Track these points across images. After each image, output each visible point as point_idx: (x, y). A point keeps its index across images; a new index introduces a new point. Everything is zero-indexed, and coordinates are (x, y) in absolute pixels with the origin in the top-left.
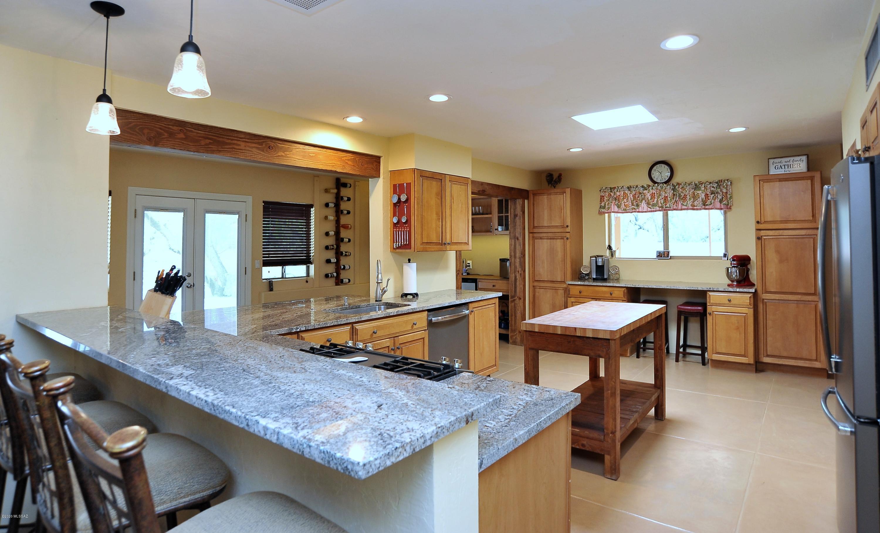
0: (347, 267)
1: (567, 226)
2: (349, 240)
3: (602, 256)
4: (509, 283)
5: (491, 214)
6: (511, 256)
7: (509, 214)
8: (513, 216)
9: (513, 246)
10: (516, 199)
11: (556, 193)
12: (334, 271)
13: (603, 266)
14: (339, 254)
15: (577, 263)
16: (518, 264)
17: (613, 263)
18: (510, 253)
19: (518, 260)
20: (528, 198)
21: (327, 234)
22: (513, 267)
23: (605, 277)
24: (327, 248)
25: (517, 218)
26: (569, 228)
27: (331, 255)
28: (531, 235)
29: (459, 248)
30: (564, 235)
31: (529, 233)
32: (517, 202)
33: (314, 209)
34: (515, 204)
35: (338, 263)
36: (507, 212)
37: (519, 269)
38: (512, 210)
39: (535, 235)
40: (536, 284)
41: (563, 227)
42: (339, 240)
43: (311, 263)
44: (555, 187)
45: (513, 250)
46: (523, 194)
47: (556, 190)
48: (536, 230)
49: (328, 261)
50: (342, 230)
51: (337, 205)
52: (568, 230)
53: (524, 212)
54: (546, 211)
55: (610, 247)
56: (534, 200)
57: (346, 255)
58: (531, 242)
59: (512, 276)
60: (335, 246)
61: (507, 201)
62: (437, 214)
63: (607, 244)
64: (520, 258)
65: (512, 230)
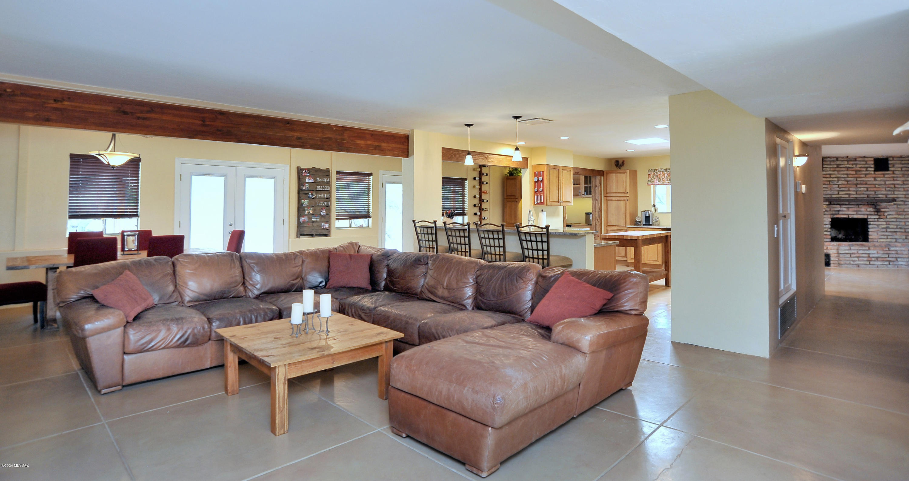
0: (486, 218)
1: (627, 193)
2: (487, 201)
3: (648, 211)
4: (591, 227)
5: (579, 184)
6: (593, 211)
7: (592, 185)
8: (594, 186)
9: (594, 205)
10: (596, 176)
11: (621, 173)
12: (478, 220)
13: (649, 217)
14: (481, 209)
15: (633, 215)
16: (597, 216)
17: (656, 215)
18: (593, 209)
19: (597, 213)
20: (603, 175)
21: (475, 197)
22: (594, 217)
23: (651, 223)
24: (475, 205)
25: (597, 187)
26: (628, 194)
27: (476, 210)
28: (605, 198)
29: (565, 204)
30: (625, 198)
31: (604, 197)
32: (597, 178)
33: (467, 181)
34: (596, 178)
35: (480, 216)
36: (590, 183)
37: (598, 218)
38: (594, 183)
39: (608, 198)
40: (608, 228)
41: (624, 193)
42: (481, 200)
43: (465, 215)
44: (620, 169)
45: (594, 207)
46: (600, 173)
47: (620, 171)
48: (608, 195)
49: (476, 214)
50: (483, 194)
51: (480, 179)
52: (628, 195)
53: (601, 184)
54: (614, 183)
55: (654, 206)
56: (607, 177)
57: (485, 210)
58: (605, 202)
59: (593, 223)
60: (479, 204)
61: (590, 178)
62: (556, 187)
63: (652, 204)
64: (598, 212)
65: (594, 195)
